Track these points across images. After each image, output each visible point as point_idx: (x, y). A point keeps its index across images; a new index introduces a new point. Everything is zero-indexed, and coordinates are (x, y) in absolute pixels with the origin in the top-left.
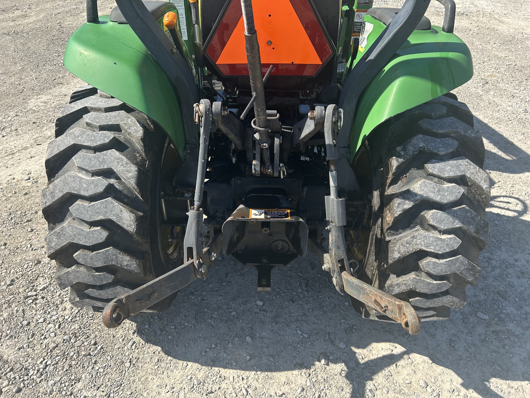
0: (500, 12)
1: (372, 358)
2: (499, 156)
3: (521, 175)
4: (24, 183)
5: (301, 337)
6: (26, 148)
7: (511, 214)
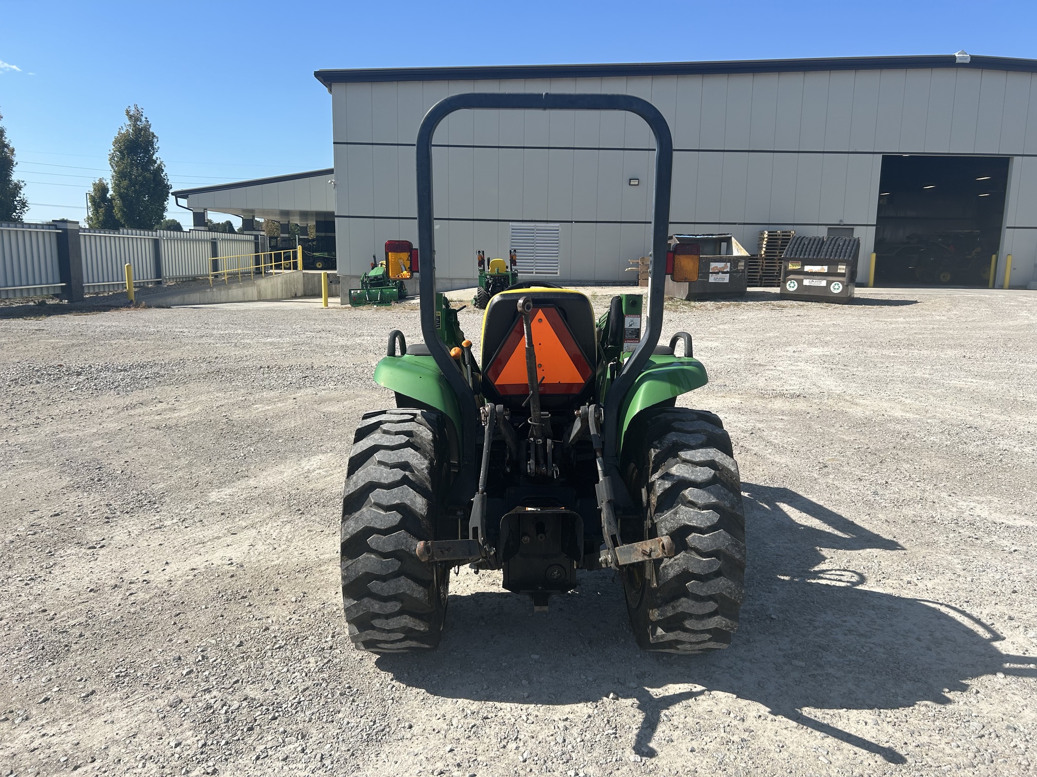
0: (854, 393)
1: (667, 694)
2: (834, 535)
3: (861, 551)
4: (226, 567)
5: (586, 680)
6: (218, 538)
7: (843, 584)
